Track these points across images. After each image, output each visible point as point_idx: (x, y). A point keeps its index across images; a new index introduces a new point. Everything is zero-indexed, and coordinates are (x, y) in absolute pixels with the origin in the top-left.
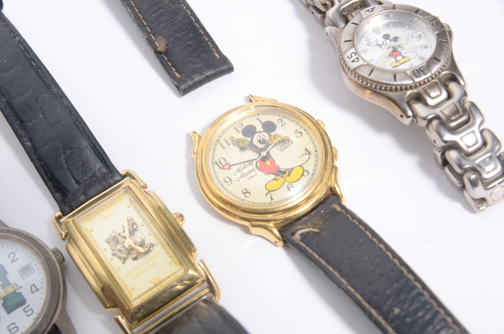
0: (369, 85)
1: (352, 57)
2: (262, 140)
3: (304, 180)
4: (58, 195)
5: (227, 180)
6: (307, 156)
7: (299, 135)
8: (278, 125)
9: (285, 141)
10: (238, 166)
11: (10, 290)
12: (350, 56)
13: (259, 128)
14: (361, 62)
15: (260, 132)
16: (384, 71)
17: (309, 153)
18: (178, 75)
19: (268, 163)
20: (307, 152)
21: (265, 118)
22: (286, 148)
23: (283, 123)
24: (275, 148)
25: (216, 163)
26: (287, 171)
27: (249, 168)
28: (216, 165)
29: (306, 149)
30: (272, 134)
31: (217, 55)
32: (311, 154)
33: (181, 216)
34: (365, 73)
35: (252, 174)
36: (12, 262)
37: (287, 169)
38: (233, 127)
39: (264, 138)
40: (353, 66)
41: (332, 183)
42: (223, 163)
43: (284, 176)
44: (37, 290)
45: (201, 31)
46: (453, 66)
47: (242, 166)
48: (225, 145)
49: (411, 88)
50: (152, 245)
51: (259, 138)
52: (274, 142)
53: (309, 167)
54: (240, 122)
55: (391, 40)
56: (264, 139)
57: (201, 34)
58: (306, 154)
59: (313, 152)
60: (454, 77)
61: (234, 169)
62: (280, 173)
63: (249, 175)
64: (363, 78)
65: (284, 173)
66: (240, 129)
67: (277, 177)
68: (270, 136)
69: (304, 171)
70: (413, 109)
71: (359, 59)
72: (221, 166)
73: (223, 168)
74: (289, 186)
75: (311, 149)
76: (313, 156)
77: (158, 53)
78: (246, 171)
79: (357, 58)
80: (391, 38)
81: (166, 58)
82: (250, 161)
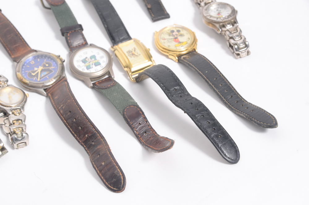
0: (209, 21)
1: (206, 13)
3: (187, 45)
4: (113, 41)
5: (164, 42)
7: (187, 34)
8: (181, 31)
9: (181, 35)
10: (168, 40)
11: (96, 61)
13: (175, 31)
14: (208, 14)
16: (214, 17)
18: (153, 16)
19: (177, 40)
21: (178, 29)
22: (182, 37)
23: (183, 31)
24: (179, 36)
27: (171, 40)
28: (161, 39)
29: (188, 38)
30: (179, 33)
31: (166, 12)
33: (149, 49)
34: (209, 17)
36: (98, 54)
37: (182, 42)
38: (168, 30)
40: (205, 15)
41: (195, 47)
44: (105, 62)
46: (235, 18)
48: (165, 34)
49: (222, 23)
50: (140, 55)
51: (175, 33)
53: (189, 42)
54: (170, 29)
60: (235, 22)
61: (166, 40)
62: (180, 42)
64: (208, 19)
66: (170, 31)
69: (187, 43)
70: (221, 29)
72: (163, 39)
74: (182, 46)
75: (190, 38)
77: (148, 9)
78: (170, 41)
80: (219, 10)
81: (150, 10)
82: (171, 39)
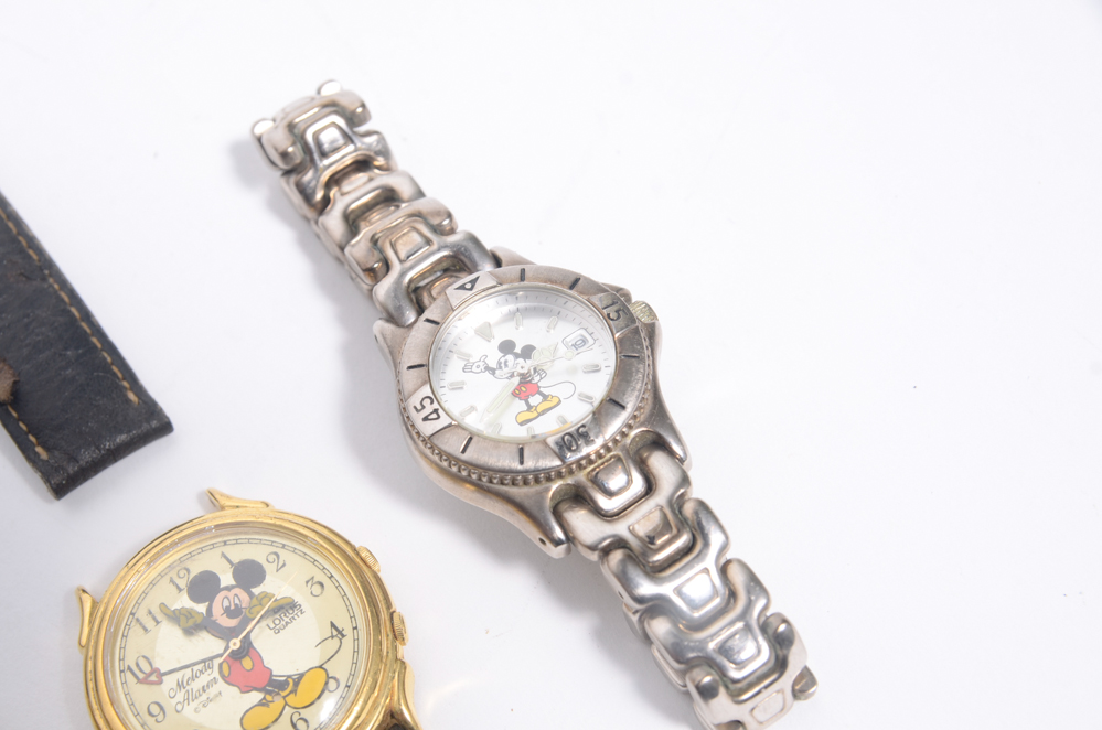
0: (464, 473)
1: (424, 407)
2: (232, 607)
3: (329, 702)
5: (155, 709)
6: (336, 641)
7: (317, 589)
8: (269, 569)
9: (285, 609)
10: (179, 675)
12: (419, 407)
13: (227, 579)
14: (444, 421)
15: (228, 588)
16: (497, 443)
17: (340, 632)
18: (43, 454)
19: (247, 663)
20: (335, 633)
21: (239, 553)
22: (287, 623)
23: (280, 565)
24: (264, 623)
25: (129, 669)
26: (291, 681)
27: (204, 679)
28: (128, 674)
29: (333, 625)
30: (256, 591)
31: (132, 396)
32: (343, 636)
34: (453, 445)
35: (212, 691)
37: (289, 677)
38: (167, 579)
39: (237, 601)
40: (427, 429)
42: (147, 669)
43: (284, 694)
45: (94, 340)
46: (658, 411)
47: (188, 672)
48: (150, 624)
49: (560, 475)
51: (226, 603)
52: (258, 613)
53: (340, 668)
54: (183, 565)
55: (517, 356)
56: (236, 605)
57: (96, 347)
58: (332, 637)
59: (348, 631)
61: (170, 682)
62: (276, 687)
63: (204, 697)
64: (450, 458)
65: (281, 686)
66: (183, 583)
67: (269, 698)
68: (251, 595)
69: (328, 678)
70: (565, 525)
71: (440, 411)
72: (141, 676)
73: (145, 681)
74: (296, 717)
75: (344, 623)
76: (348, 642)
78: (196, 685)
79: (436, 411)
80: (518, 350)
81: (15, 414)
82: (207, 662)
